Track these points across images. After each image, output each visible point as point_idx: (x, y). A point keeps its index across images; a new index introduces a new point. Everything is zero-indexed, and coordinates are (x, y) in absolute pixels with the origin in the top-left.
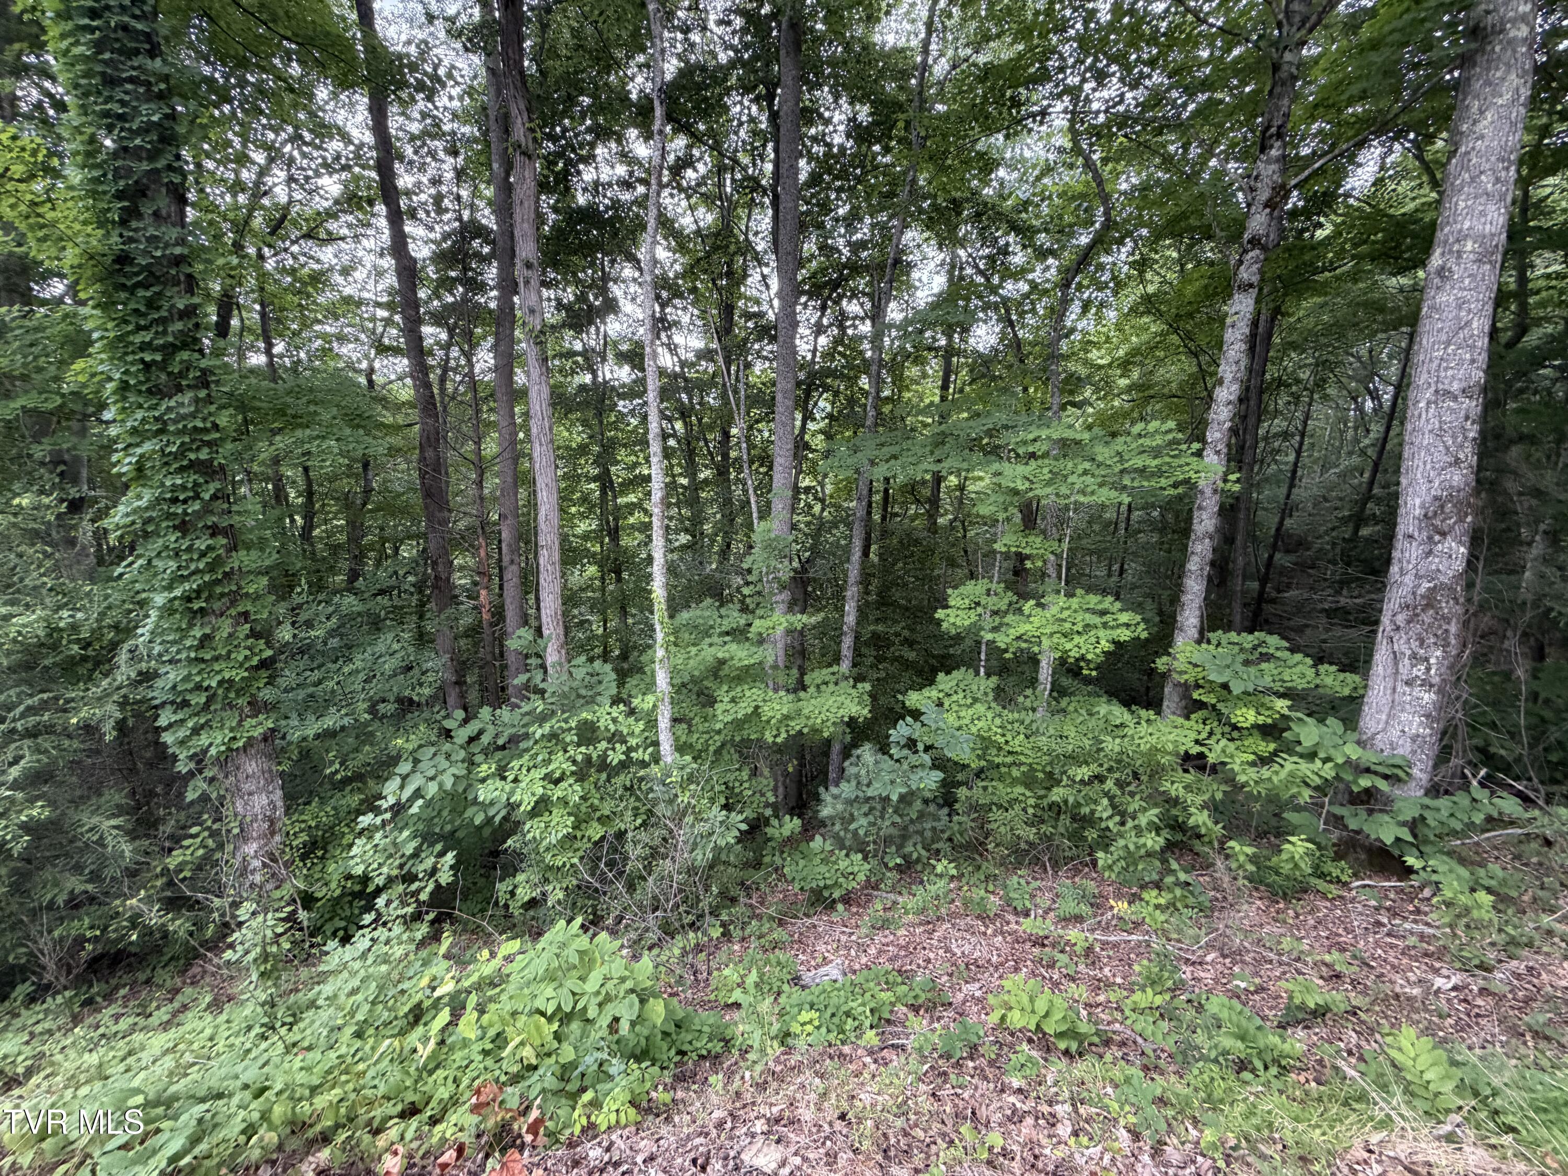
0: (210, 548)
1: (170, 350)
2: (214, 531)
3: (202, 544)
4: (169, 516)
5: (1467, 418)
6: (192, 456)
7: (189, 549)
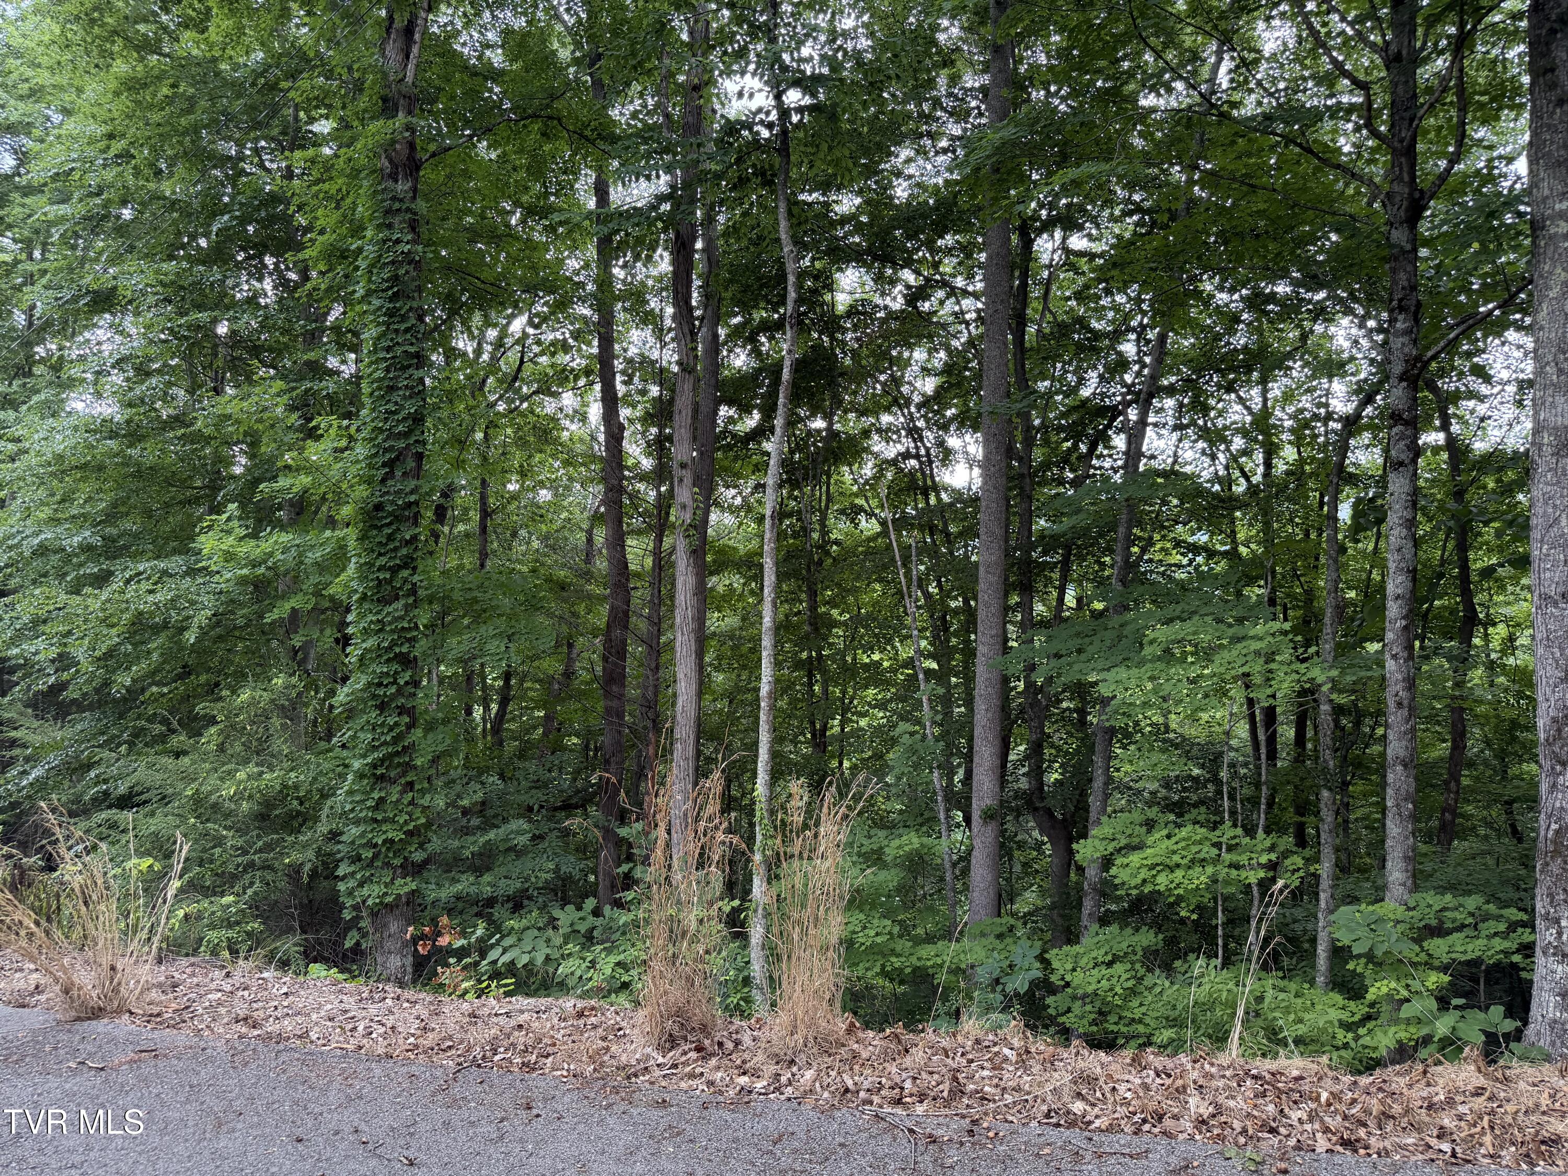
0: (397, 724)
2: (402, 710)
3: (391, 721)
4: (374, 697)
6: (397, 650)
7: (383, 725)
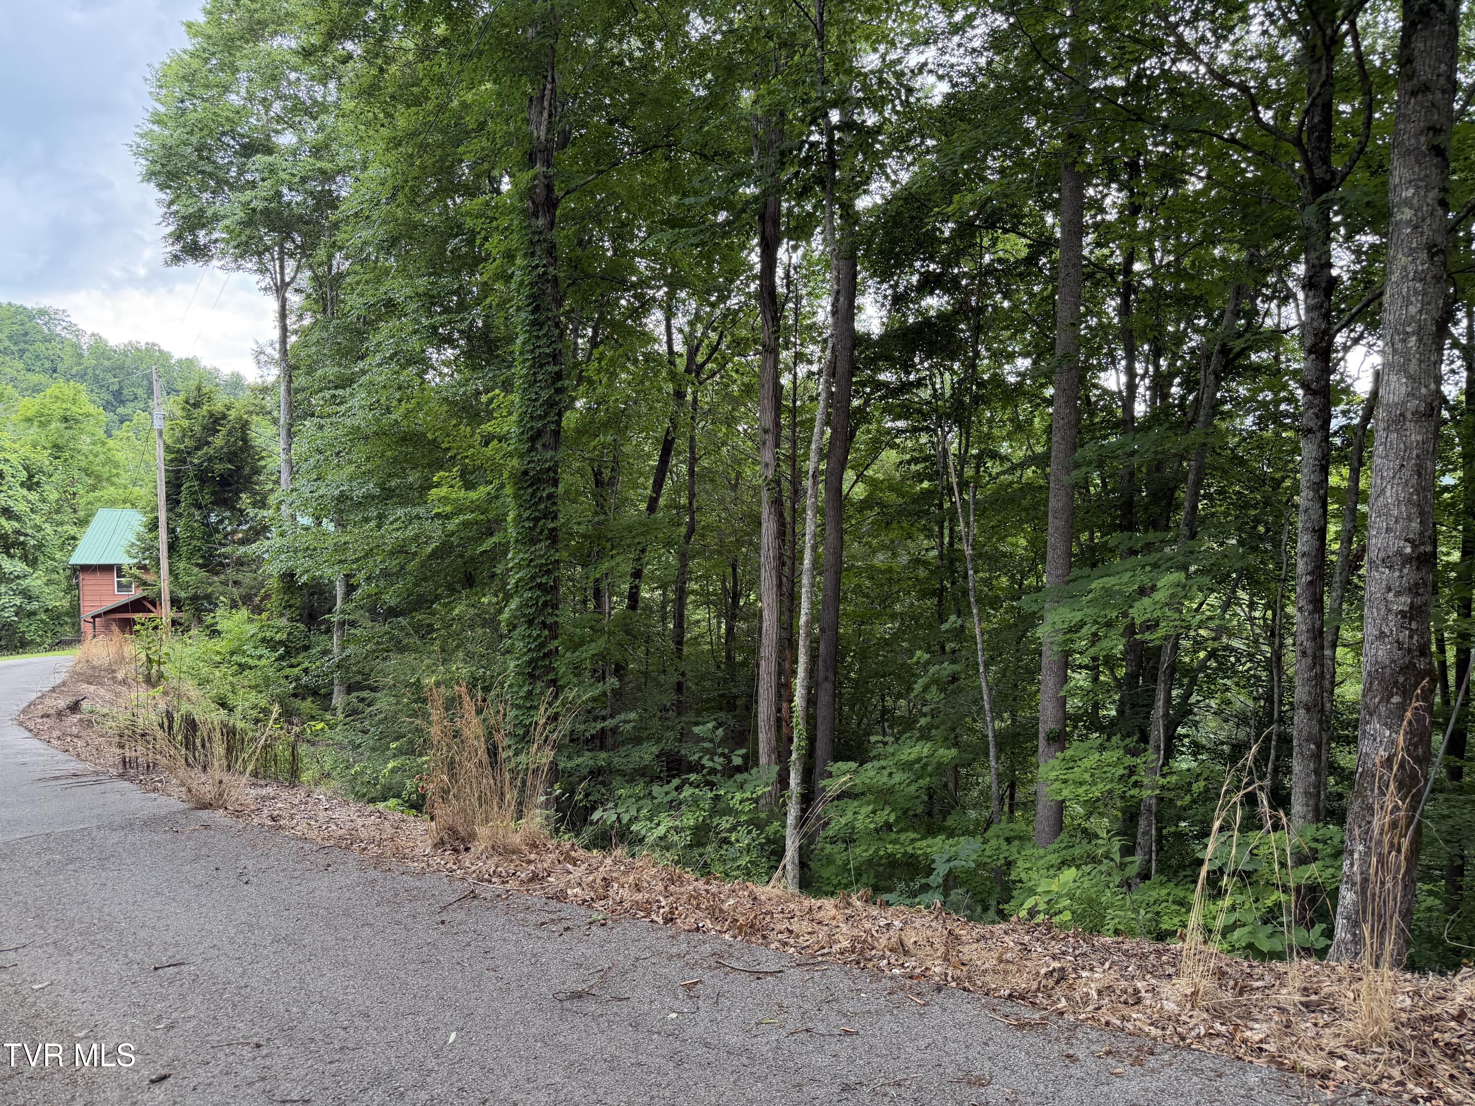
0: (539, 636)
1: (536, 520)
2: (544, 625)
3: (535, 633)
4: (524, 615)
5: (1389, 589)
7: (529, 636)
